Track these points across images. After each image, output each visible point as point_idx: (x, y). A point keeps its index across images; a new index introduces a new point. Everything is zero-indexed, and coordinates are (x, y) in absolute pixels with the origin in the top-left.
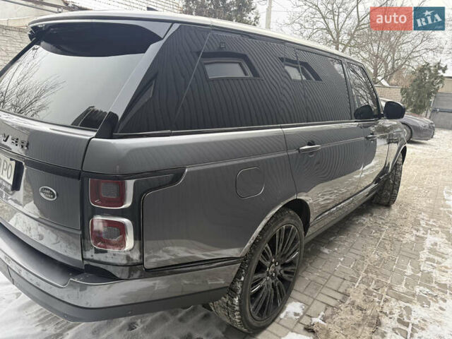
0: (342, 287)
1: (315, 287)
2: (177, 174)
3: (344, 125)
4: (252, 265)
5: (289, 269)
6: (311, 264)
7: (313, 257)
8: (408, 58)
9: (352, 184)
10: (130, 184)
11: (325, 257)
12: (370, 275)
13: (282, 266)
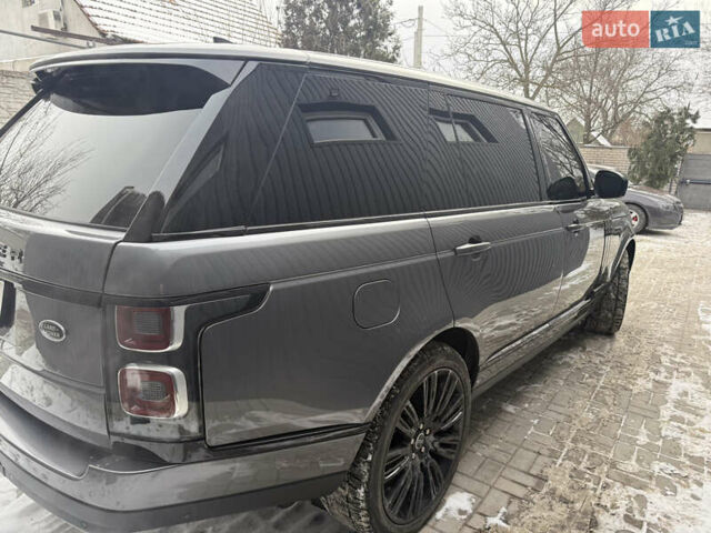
0: (535, 466)
1: (492, 467)
2: (256, 295)
3: (538, 209)
4: (385, 435)
5: (447, 440)
6: (486, 430)
7: (490, 419)
8: (637, 103)
9: (550, 301)
10: (179, 312)
11: (509, 418)
12: (581, 445)
13: (435, 435)
